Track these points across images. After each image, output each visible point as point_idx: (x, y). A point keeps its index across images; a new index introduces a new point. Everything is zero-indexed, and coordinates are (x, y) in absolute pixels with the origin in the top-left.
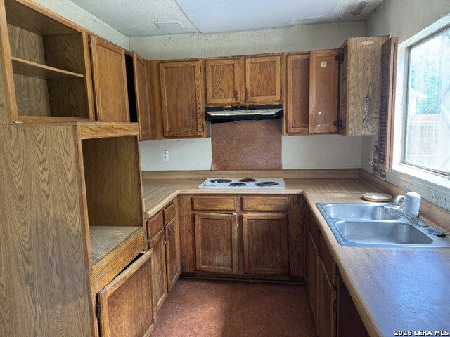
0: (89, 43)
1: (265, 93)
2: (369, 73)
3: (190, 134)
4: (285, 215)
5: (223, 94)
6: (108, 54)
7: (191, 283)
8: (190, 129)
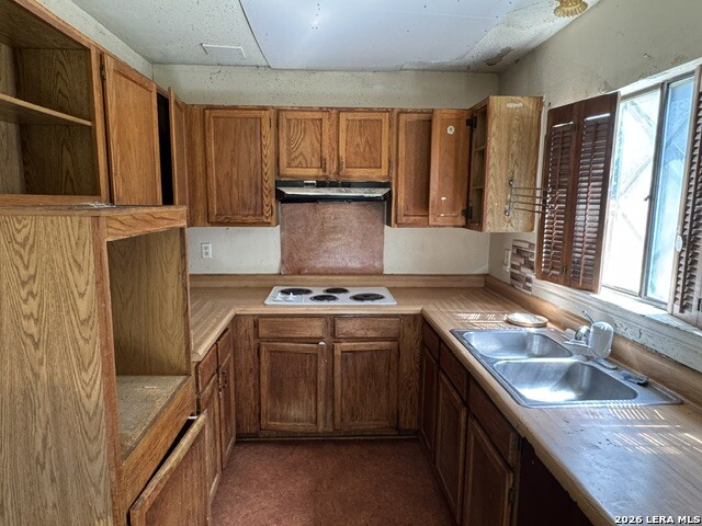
0: (102, 68)
1: (367, 164)
2: (514, 148)
3: (251, 219)
4: (395, 344)
5: (303, 162)
6: (130, 89)
7: (252, 448)
8: (252, 212)
